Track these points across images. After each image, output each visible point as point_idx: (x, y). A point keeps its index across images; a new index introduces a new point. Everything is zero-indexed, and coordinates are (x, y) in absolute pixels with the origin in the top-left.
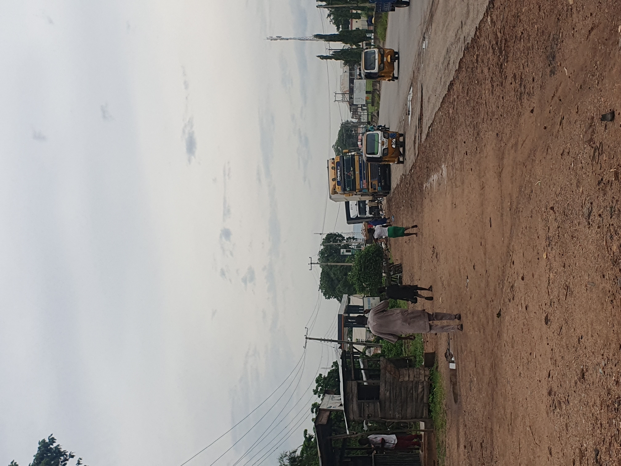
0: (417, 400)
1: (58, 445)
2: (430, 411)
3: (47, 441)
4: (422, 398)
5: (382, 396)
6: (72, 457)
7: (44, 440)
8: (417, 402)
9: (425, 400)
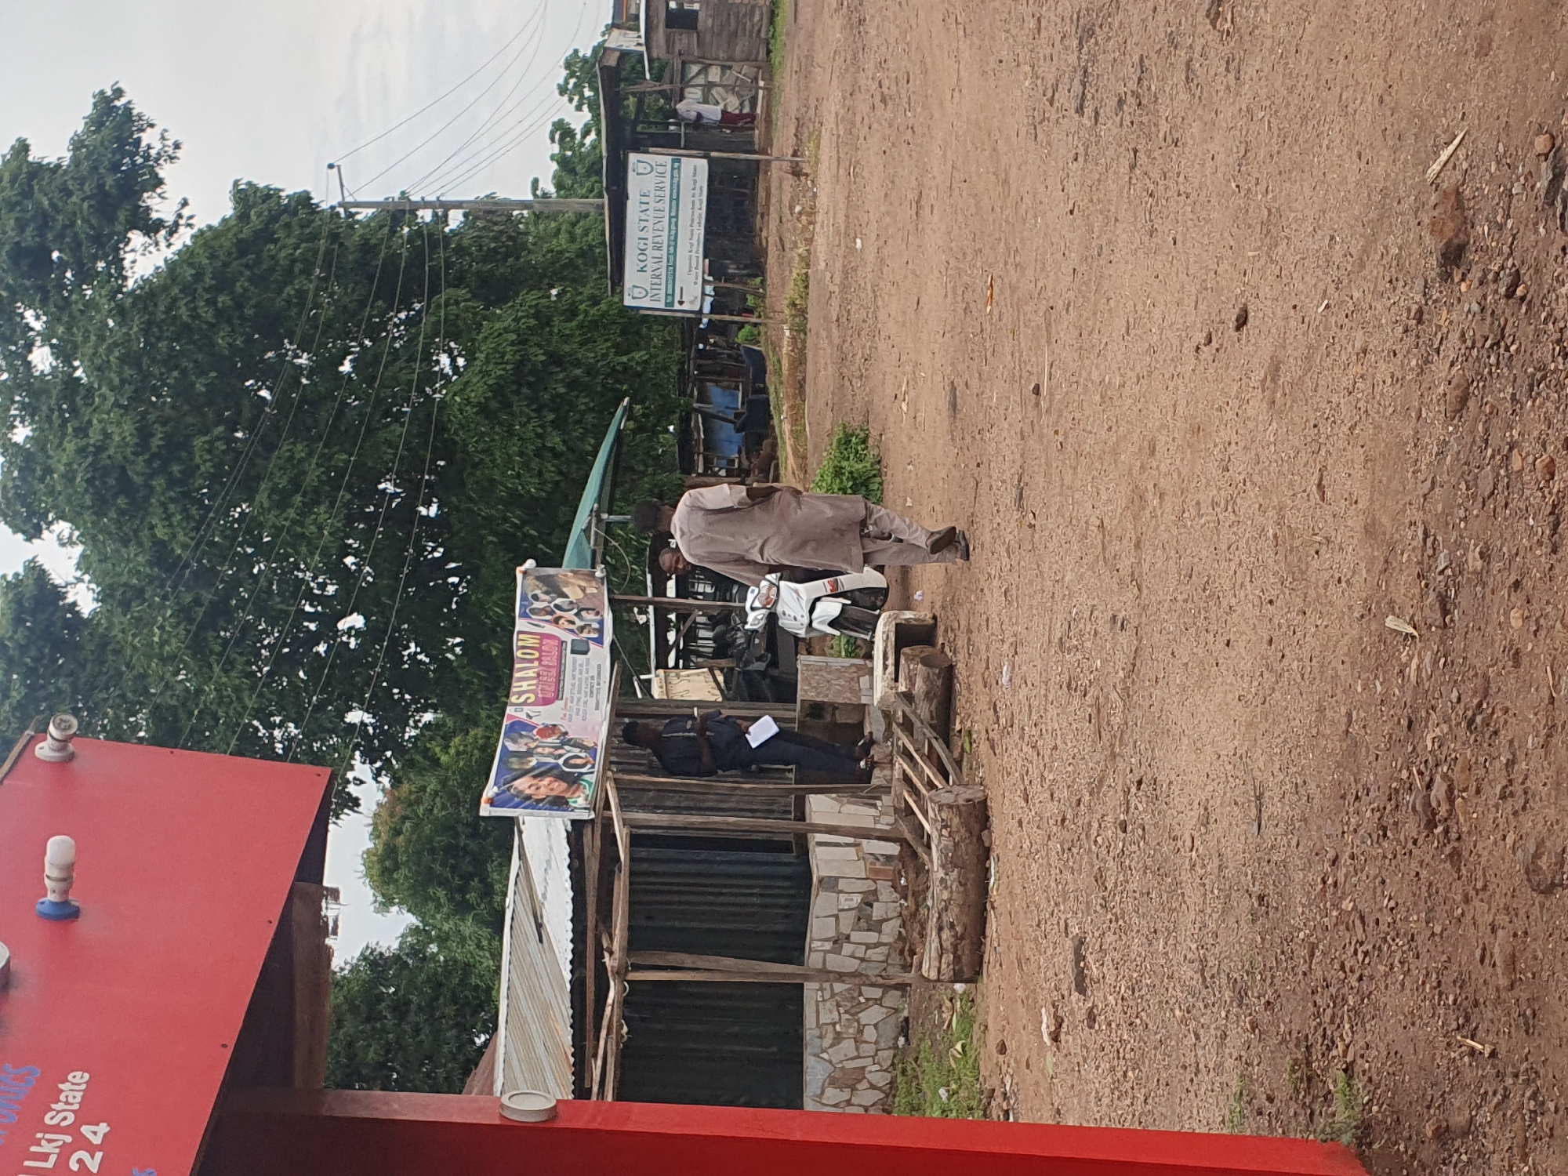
0: (751, 32)
1: (129, 102)
2: (769, 52)
3: (109, 93)
4: (759, 31)
5: (700, 25)
6: (152, 126)
7: (102, 92)
8: (751, 36)
9: (763, 35)
